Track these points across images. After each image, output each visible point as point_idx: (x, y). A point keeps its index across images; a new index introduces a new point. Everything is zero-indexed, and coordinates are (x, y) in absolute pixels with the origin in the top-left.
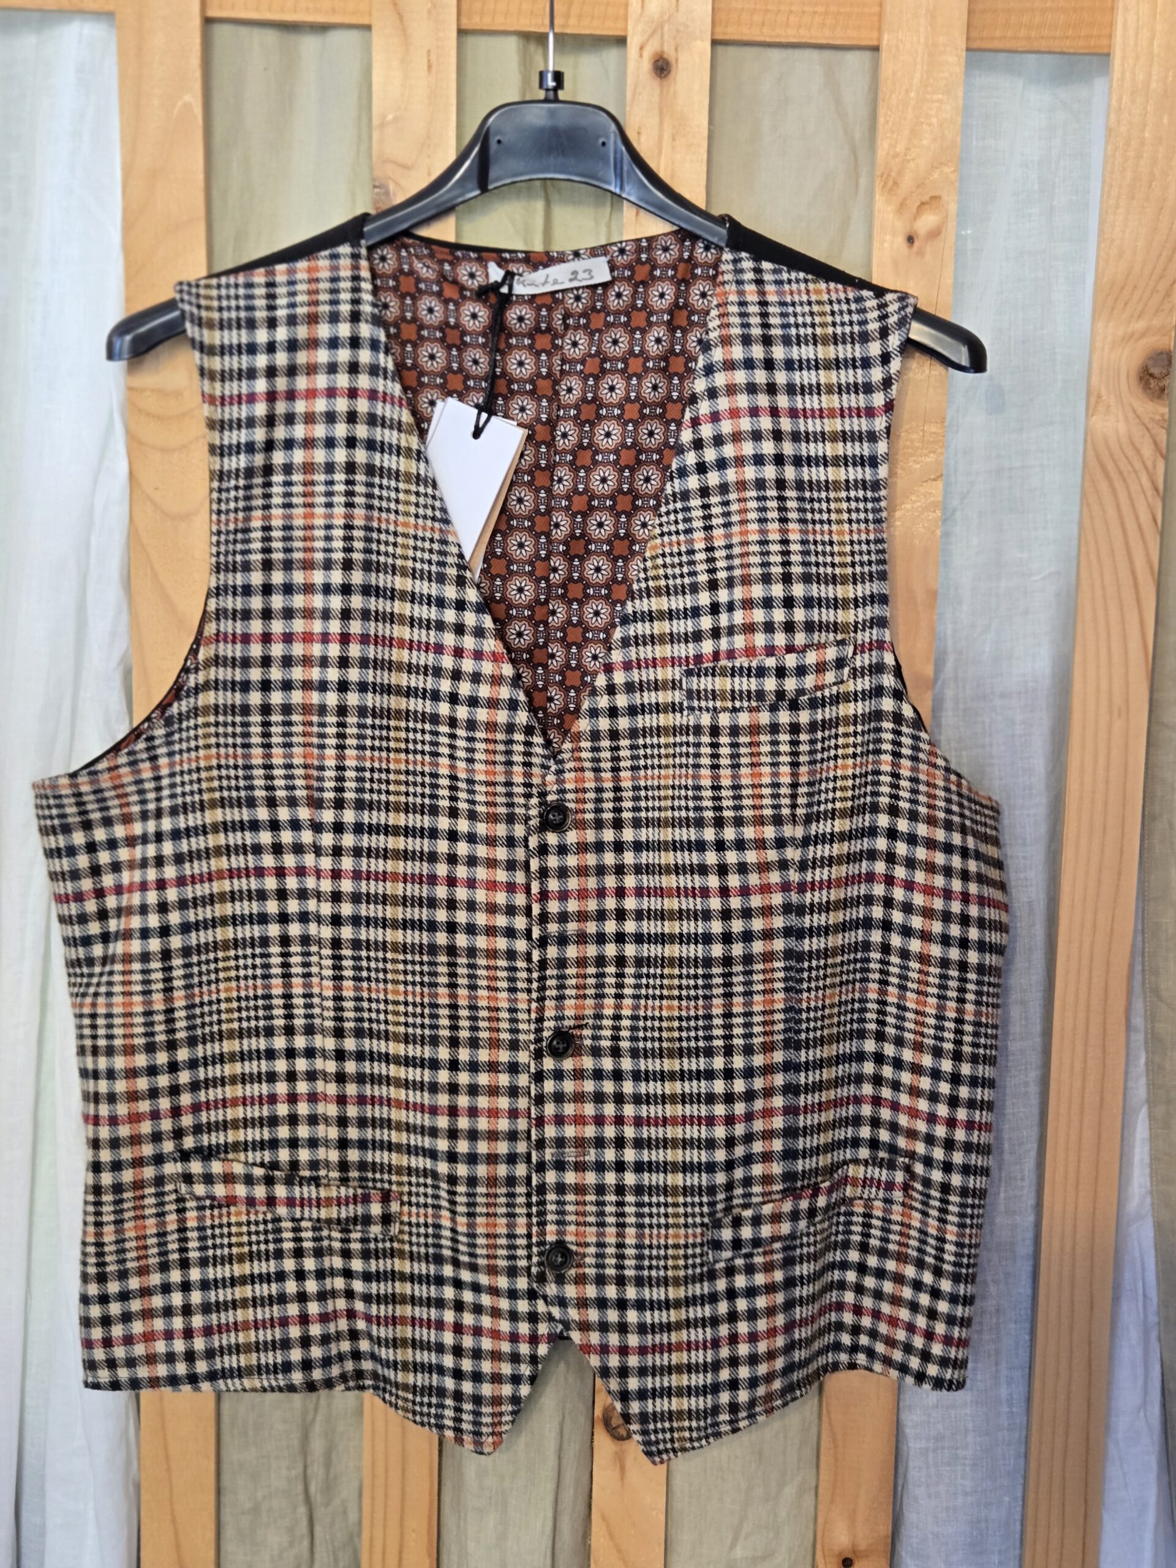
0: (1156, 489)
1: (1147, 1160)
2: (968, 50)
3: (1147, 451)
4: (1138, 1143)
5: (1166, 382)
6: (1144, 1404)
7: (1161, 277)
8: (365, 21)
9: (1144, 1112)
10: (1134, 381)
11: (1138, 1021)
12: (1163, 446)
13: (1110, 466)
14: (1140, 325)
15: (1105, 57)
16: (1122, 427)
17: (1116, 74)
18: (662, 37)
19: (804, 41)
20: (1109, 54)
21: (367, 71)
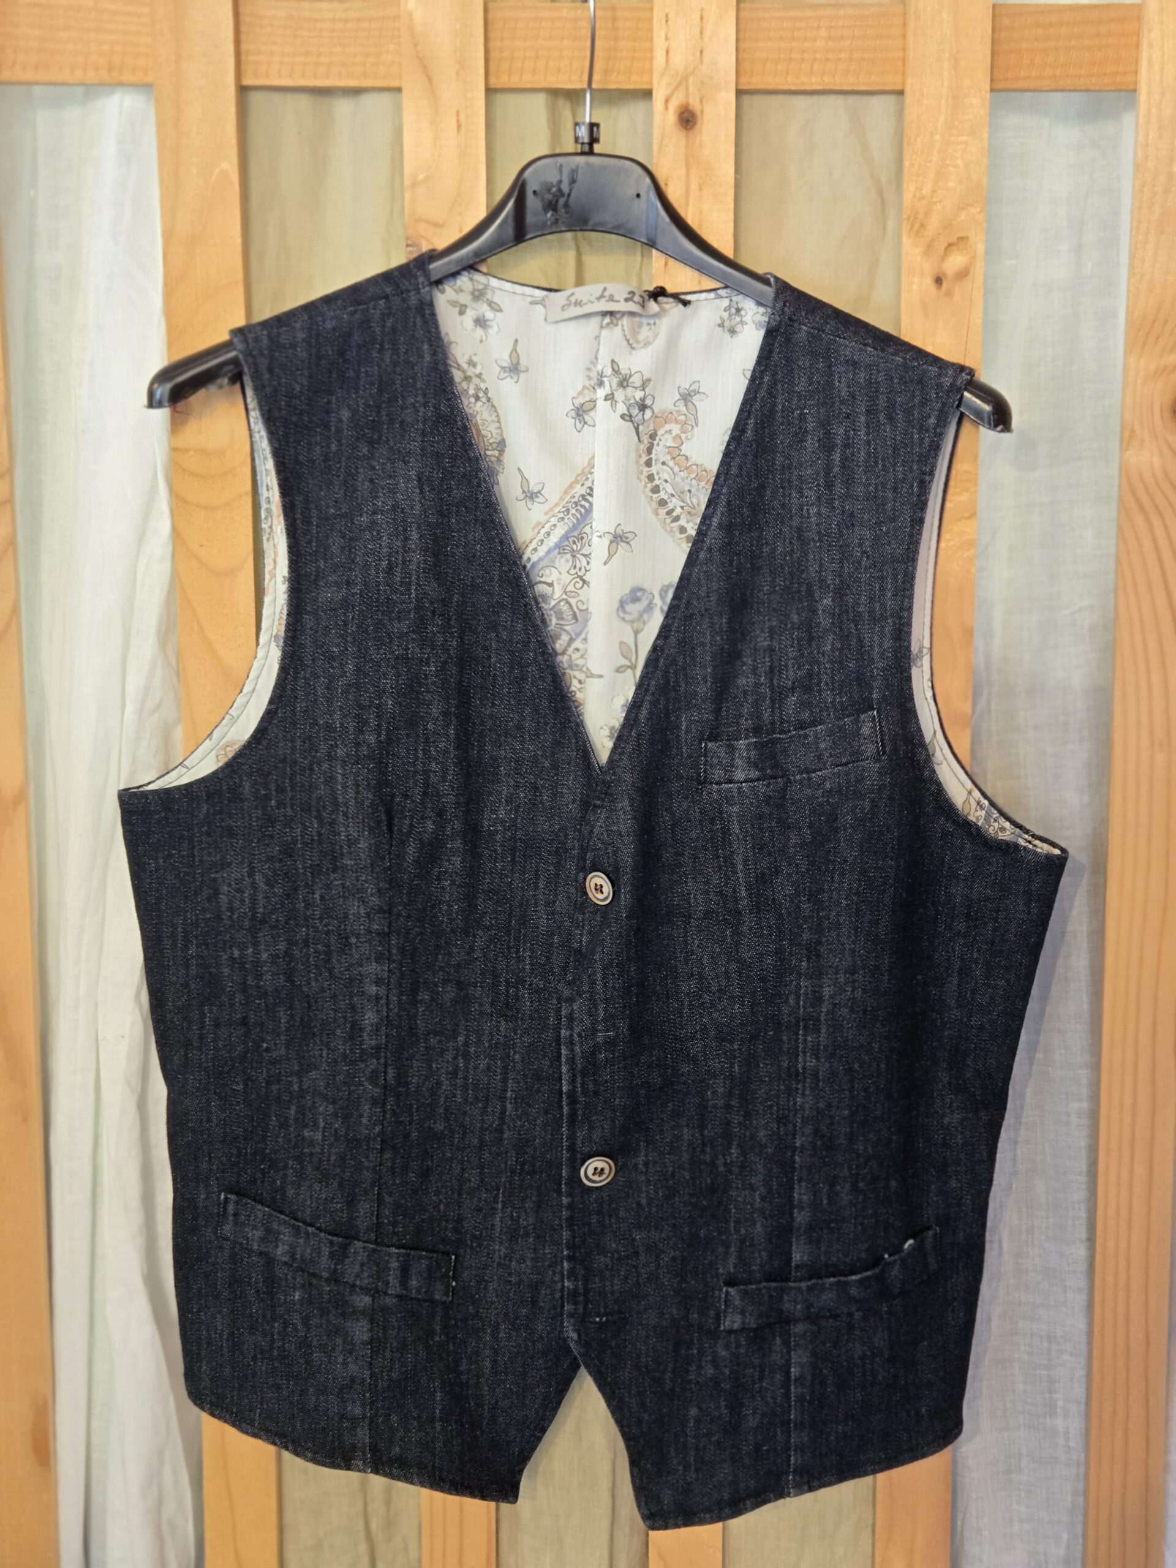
2: (992, 90)
8: (395, 84)
10: (1167, 414)
13: (1145, 500)
14: (1172, 359)
15: (1132, 91)
16: (1156, 461)
17: (1143, 110)
18: (687, 89)
19: (828, 87)
20: (1135, 91)
21: (399, 132)
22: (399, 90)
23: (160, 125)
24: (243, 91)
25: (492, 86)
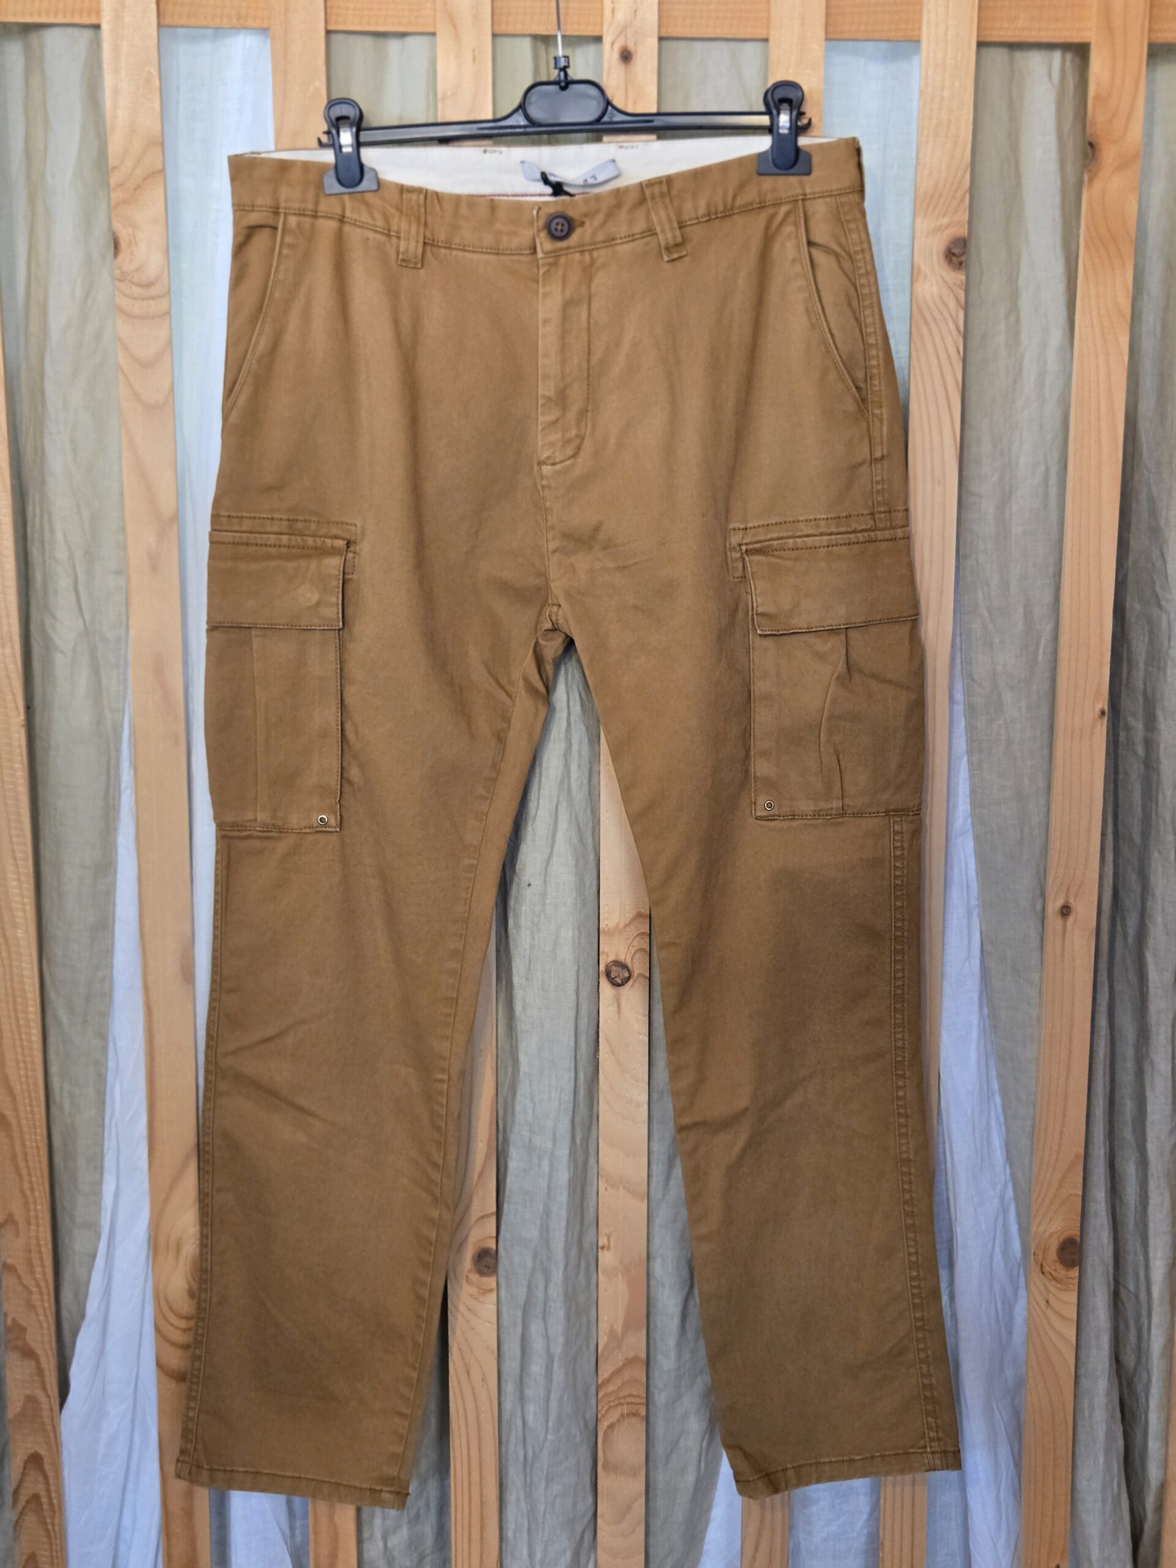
0: (959, 331)
1: (968, 793)
2: (827, 39)
3: (952, 305)
4: (961, 781)
5: (963, 258)
6: (968, 957)
7: (958, 188)
8: (431, 30)
9: (965, 760)
10: (942, 259)
11: (959, 696)
12: (963, 301)
13: (928, 315)
14: (945, 221)
15: (917, 41)
16: (935, 289)
17: (924, 54)
18: (626, 36)
19: (719, 36)
20: (919, 41)
21: (433, 63)
22: (434, 34)
23: (274, 55)
24: (328, 32)
25: (496, 32)
